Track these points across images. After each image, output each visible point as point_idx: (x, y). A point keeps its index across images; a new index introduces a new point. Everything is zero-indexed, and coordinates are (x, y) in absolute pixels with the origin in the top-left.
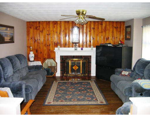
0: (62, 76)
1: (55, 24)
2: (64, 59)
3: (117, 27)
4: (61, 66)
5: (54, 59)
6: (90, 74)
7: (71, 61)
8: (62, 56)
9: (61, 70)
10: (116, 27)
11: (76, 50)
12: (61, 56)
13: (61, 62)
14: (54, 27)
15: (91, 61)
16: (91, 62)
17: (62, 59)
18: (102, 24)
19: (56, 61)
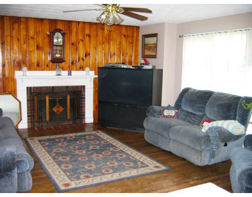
0: (30, 127)
1: (16, 22)
2: (35, 94)
3: (128, 36)
4: (28, 107)
5: (14, 93)
6: (83, 120)
7: (49, 97)
8: (30, 88)
9: (28, 116)
10: (126, 35)
11: (59, 75)
12: (27, 88)
13: (28, 100)
14: (13, 28)
15: (84, 95)
16: (84, 98)
17: (30, 95)
18: (104, 29)
19: (18, 98)
